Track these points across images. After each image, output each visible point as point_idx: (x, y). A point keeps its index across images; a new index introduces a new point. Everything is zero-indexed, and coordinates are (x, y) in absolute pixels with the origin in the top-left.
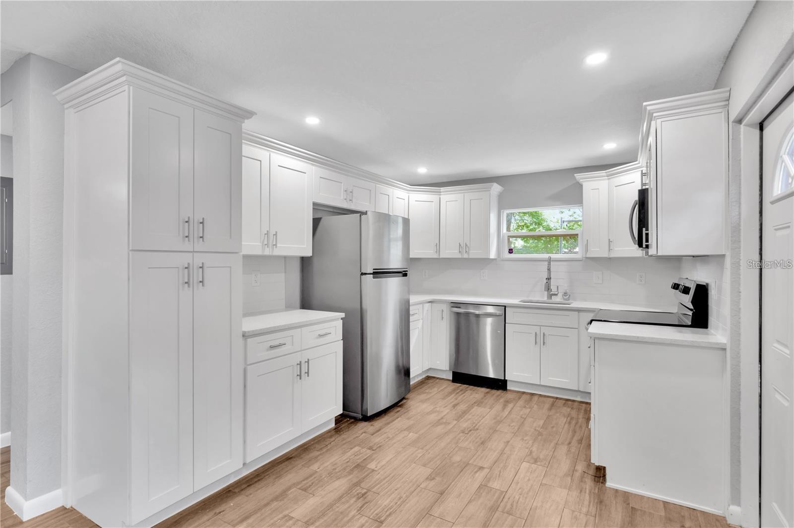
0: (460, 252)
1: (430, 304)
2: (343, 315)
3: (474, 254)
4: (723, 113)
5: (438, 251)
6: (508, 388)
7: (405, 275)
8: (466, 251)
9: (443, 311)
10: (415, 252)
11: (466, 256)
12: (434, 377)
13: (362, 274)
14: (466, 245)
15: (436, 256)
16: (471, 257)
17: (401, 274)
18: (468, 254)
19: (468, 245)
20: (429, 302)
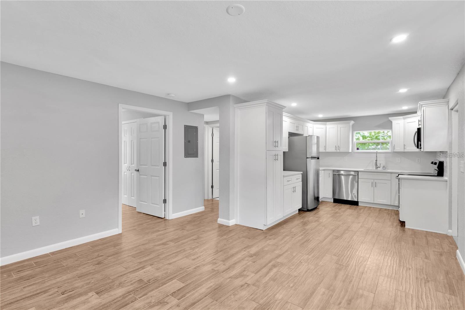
0: (336, 149)
1: (323, 171)
2: (302, 172)
3: (342, 150)
4: (447, 106)
5: (325, 149)
6: (359, 205)
7: (318, 158)
8: (339, 149)
9: (329, 174)
10: (322, 150)
11: (338, 151)
12: (325, 201)
13: (307, 158)
14: (339, 147)
15: (324, 151)
16: (341, 151)
17: (316, 158)
18: (340, 151)
19: (339, 146)
20: (323, 170)
